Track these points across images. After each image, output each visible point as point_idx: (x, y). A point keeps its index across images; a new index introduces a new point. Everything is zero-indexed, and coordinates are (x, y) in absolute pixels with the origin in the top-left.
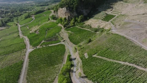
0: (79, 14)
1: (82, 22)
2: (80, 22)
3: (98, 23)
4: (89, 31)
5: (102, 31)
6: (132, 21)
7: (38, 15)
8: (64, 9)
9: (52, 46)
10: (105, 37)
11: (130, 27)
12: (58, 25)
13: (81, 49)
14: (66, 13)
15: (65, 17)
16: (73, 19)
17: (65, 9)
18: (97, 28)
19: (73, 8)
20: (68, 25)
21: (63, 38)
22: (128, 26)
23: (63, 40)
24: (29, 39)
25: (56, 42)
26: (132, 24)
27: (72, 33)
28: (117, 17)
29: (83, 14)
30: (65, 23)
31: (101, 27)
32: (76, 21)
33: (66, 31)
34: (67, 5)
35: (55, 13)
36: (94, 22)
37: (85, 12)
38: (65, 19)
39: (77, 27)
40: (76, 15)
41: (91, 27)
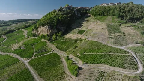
0: (59, 30)
1: (62, 36)
2: (61, 36)
3: (75, 36)
4: (71, 42)
5: (81, 40)
6: (98, 33)
7: (9, 34)
8: (45, 27)
9: (46, 55)
10: (86, 43)
11: (98, 36)
12: (42, 40)
13: (73, 52)
14: (48, 30)
15: (47, 33)
16: (55, 34)
17: (47, 27)
18: (76, 39)
19: (53, 26)
20: (51, 39)
21: (52, 49)
22: (96, 35)
23: (53, 50)
24: (17, 54)
25: (46, 52)
26: (98, 34)
27: (58, 44)
28: (87, 31)
29: (61, 31)
30: (49, 38)
31: (79, 38)
32: (57, 36)
33: (53, 44)
34: (48, 24)
35: (34, 31)
36: (72, 35)
37: (63, 29)
38: (48, 35)
39: (59, 40)
40: (57, 31)
41: (71, 39)
